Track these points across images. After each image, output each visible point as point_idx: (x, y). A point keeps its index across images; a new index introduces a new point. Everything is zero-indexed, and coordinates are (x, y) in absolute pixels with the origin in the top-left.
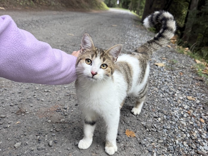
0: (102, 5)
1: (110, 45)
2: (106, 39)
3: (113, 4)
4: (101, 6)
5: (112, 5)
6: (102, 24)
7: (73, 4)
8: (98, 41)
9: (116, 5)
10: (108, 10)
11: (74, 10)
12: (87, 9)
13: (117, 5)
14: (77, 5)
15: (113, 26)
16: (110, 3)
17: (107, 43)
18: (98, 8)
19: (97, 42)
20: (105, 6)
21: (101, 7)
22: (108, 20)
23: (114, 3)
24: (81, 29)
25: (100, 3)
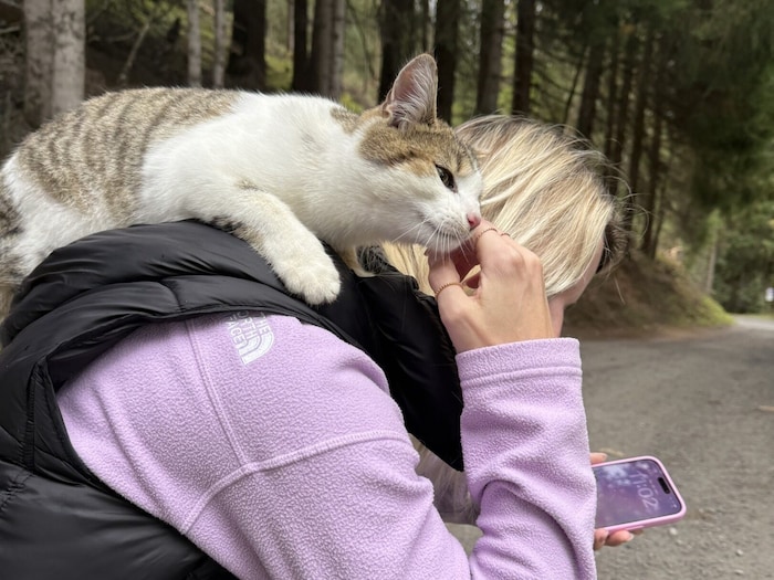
0: (705, 307)
1: (765, 506)
2: (744, 474)
3: (749, 300)
4: (702, 310)
5: (746, 303)
6: (717, 403)
7: (597, 312)
8: (716, 483)
9: (761, 303)
10: (727, 325)
11: (597, 333)
12: (646, 327)
13: (767, 302)
14: (612, 315)
15: (763, 412)
16: (734, 296)
17: (753, 496)
18: (689, 321)
19: (714, 492)
20: (718, 311)
21: (703, 316)
22: (737, 375)
23: (755, 298)
24: (642, 424)
25: (697, 303)
